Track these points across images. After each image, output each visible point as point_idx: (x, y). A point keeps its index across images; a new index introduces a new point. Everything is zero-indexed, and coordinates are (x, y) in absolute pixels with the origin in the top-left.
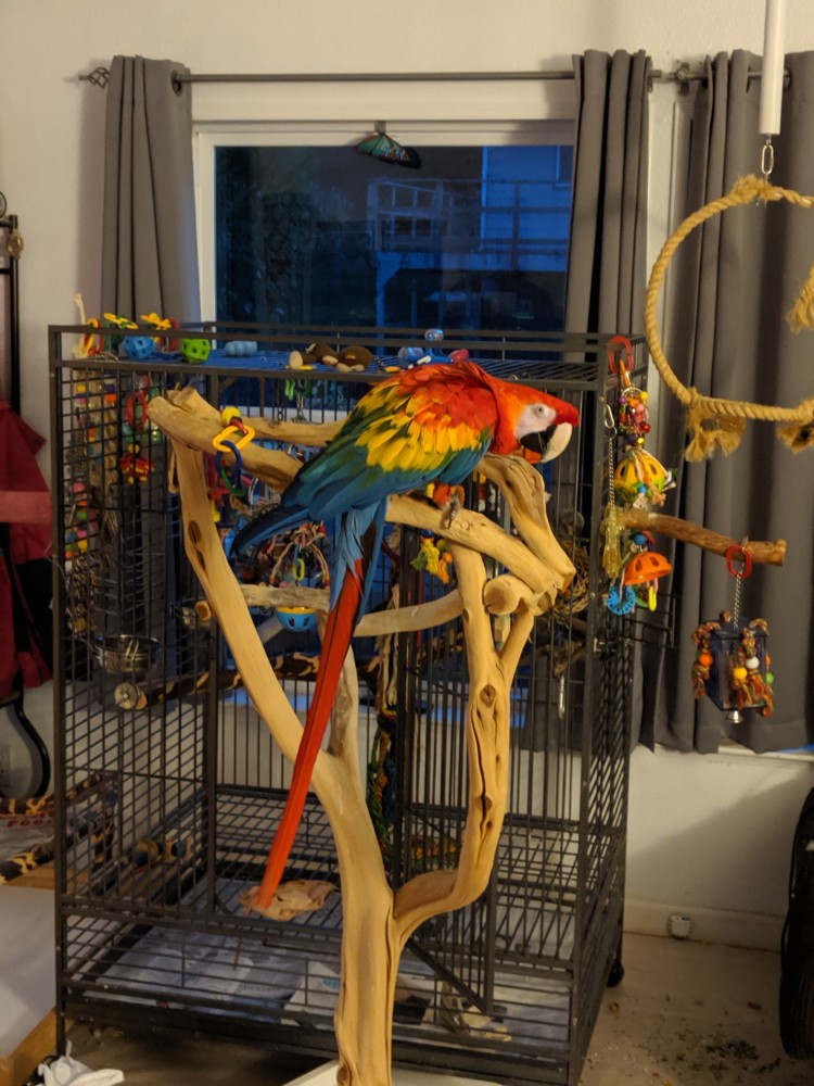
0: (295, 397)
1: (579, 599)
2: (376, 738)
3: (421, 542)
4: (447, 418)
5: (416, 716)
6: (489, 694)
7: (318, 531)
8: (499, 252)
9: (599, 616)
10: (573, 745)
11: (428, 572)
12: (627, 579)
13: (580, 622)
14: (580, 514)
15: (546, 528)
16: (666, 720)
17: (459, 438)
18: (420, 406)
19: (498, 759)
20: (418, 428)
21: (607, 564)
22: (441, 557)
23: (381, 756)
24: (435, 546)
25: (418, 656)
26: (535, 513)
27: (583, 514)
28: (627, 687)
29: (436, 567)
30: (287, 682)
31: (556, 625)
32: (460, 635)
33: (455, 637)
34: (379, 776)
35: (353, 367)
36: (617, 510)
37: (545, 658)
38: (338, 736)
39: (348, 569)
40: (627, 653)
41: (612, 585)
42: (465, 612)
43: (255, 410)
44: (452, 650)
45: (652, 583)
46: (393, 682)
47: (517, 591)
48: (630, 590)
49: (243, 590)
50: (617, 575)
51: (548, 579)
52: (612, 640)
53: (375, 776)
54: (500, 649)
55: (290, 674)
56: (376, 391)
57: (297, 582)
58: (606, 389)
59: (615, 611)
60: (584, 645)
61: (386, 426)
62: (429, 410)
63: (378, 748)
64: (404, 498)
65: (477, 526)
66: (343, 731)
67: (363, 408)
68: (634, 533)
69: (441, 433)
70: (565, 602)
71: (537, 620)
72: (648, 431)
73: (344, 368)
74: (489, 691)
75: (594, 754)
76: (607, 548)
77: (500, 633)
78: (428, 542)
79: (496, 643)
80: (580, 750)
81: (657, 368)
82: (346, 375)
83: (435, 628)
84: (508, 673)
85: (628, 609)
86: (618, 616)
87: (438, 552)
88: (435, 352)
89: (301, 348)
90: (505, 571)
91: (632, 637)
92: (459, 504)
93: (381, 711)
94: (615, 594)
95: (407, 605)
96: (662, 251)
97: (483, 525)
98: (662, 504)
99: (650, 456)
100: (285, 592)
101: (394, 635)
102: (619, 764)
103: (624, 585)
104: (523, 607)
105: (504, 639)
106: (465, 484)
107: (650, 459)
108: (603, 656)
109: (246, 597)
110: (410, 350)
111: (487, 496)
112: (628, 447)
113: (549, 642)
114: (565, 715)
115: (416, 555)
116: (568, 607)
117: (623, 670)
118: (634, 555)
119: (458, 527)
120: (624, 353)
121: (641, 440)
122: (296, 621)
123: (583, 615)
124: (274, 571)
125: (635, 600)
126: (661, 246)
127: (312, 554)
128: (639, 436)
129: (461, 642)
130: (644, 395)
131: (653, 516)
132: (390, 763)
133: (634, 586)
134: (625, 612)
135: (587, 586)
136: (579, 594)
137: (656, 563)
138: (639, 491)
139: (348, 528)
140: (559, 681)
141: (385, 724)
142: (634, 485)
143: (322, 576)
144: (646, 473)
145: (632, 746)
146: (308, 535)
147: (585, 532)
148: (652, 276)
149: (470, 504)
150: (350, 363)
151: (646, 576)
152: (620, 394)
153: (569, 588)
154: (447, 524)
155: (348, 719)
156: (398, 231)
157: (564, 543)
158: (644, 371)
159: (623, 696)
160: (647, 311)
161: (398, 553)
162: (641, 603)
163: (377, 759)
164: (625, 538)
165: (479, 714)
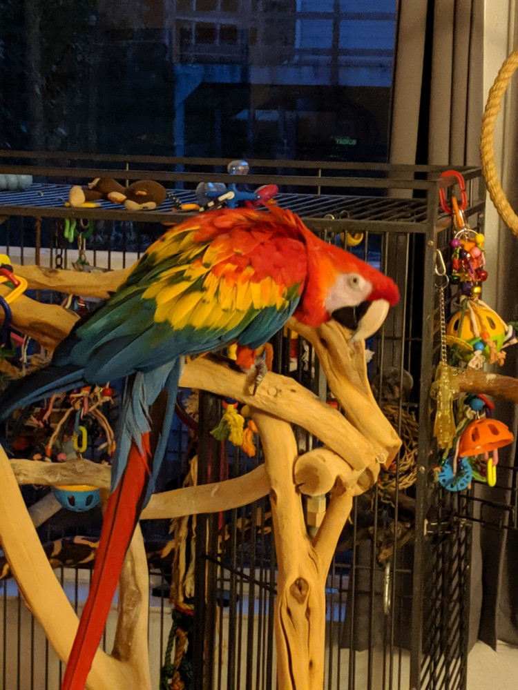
0: (76, 239)
1: (408, 472)
2: (171, 637)
3: (222, 408)
4: (249, 271)
5: (218, 608)
6: (300, 589)
7: (103, 394)
8: (315, 65)
9: (430, 491)
10: (402, 643)
11: (231, 443)
12: (462, 450)
13: (410, 499)
14: (408, 373)
15: (367, 393)
16: (509, 611)
17: (263, 293)
18: (219, 256)
19: (311, 664)
20: (216, 280)
21: (439, 433)
22: (245, 426)
23: (176, 659)
24: (239, 413)
25: (220, 540)
26: (354, 376)
27: (411, 373)
28: (464, 575)
29: (240, 437)
30: (66, 570)
31: (380, 505)
32: (267, 515)
33: (263, 517)
34: (174, 681)
35: (144, 205)
36: (449, 371)
37: (369, 541)
38: (125, 638)
39: (134, 444)
40: (463, 534)
41: (444, 457)
42: (273, 492)
43: (29, 252)
44: (260, 532)
45: (491, 455)
46: (191, 570)
47: (332, 467)
48: (465, 462)
49: (13, 466)
50: (450, 446)
51: (369, 454)
52: (446, 520)
53: (170, 681)
54: (313, 534)
55: (69, 561)
56: (170, 235)
57: (78, 453)
58: (436, 230)
59: (449, 488)
60: (413, 526)
61: (179, 277)
62: (228, 261)
63: (174, 648)
64: (200, 360)
65: (286, 392)
66: (131, 631)
67: (154, 254)
68: (470, 397)
69: (242, 288)
70: (391, 478)
71: (358, 500)
72: (485, 278)
73: (133, 205)
74: (300, 584)
75: (426, 652)
76: (439, 415)
77: (314, 516)
78: (231, 408)
79: (309, 528)
80: (408, 648)
81: (496, 206)
82: (135, 214)
83: (239, 509)
84: (323, 564)
85: (464, 484)
86: (452, 493)
87: (243, 420)
88: (240, 187)
89: (83, 182)
90: (318, 444)
91: (469, 517)
92: (265, 368)
93: (177, 605)
94: (449, 467)
95: (206, 483)
96: (499, 73)
97: (293, 391)
98: (502, 362)
99: (488, 307)
100: (63, 468)
101: (191, 517)
102: (455, 665)
103: (459, 458)
104: (339, 485)
105: (318, 524)
106: (274, 341)
107: (487, 311)
108: (435, 539)
109: (17, 474)
110: (210, 185)
111: (299, 353)
112: (463, 297)
113: (372, 525)
114: (390, 610)
115: (216, 424)
116: (394, 483)
117: (459, 553)
118: (470, 422)
119: (264, 393)
120: (458, 188)
121: (477, 290)
122: (77, 500)
123: (411, 491)
124: (51, 442)
125: (472, 474)
126: (499, 66)
127: (96, 421)
128: (475, 285)
129: (269, 522)
130: (480, 238)
131: (491, 377)
132: (188, 666)
133: (470, 458)
134: (460, 488)
135: (416, 457)
136: (406, 468)
137: (495, 432)
138: (475, 349)
139: (135, 397)
140: (384, 570)
141: (181, 620)
142: (469, 342)
143: (108, 446)
144: (483, 327)
145: (469, 643)
146: (91, 399)
147: (413, 395)
148: (489, 100)
149: (279, 367)
150: (139, 200)
151: (484, 446)
152: (452, 236)
153: (395, 460)
154: (251, 389)
155: (137, 616)
156: (200, 39)
157: (389, 408)
158: (481, 208)
159: (459, 585)
160: (484, 141)
161: (196, 419)
162: (478, 477)
163: (172, 662)
164: (460, 403)
165: (289, 612)
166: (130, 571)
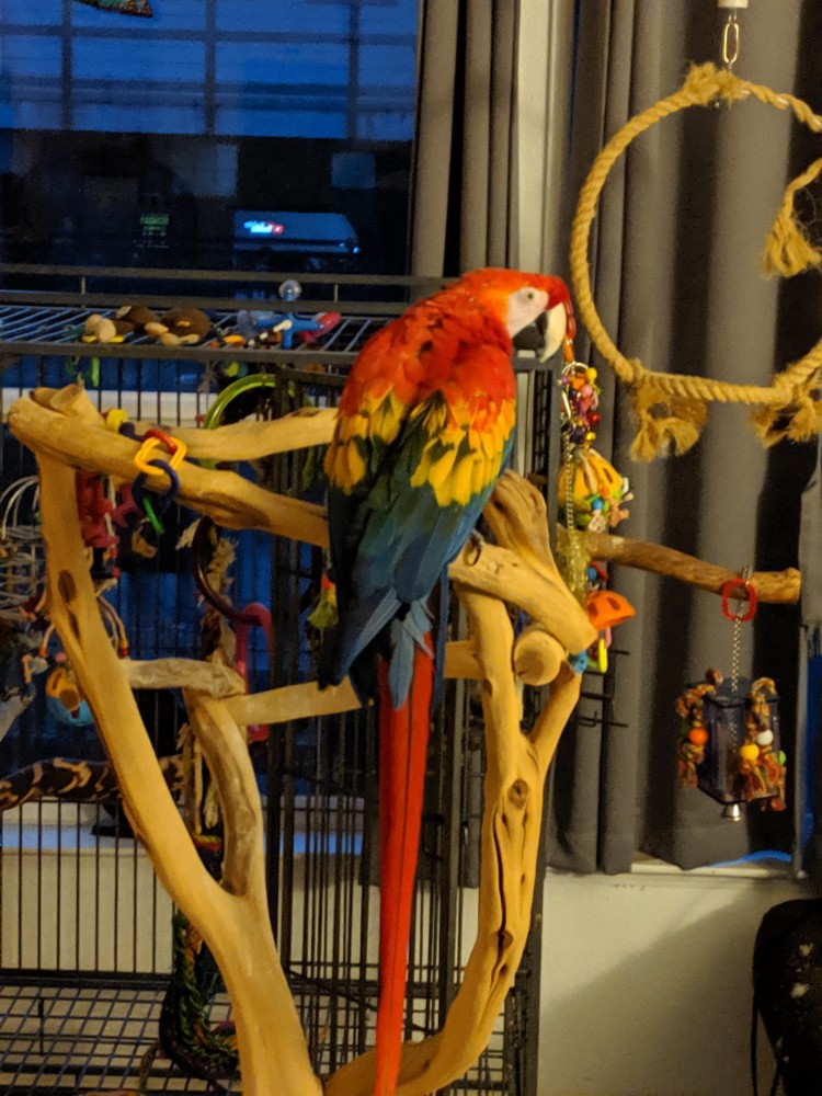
6: (519, 792)
19: (523, 878)
35: (185, 338)
36: (578, 536)
39: (418, 647)
42: (486, 682)
45: (602, 635)
47: (557, 652)
61: (441, 449)
65: (508, 566)
66: (246, 859)
72: (598, 422)
73: (173, 340)
74: (519, 787)
82: (174, 350)
84: (543, 762)
88: (297, 315)
97: (515, 565)
110: (257, 313)
112: (572, 446)
119: (483, 569)
121: (589, 436)
130: (592, 373)
131: (618, 541)
137: (615, 606)
144: (599, 481)
150: (181, 332)
162: (592, 664)
165: (504, 819)
166: (238, 790)
